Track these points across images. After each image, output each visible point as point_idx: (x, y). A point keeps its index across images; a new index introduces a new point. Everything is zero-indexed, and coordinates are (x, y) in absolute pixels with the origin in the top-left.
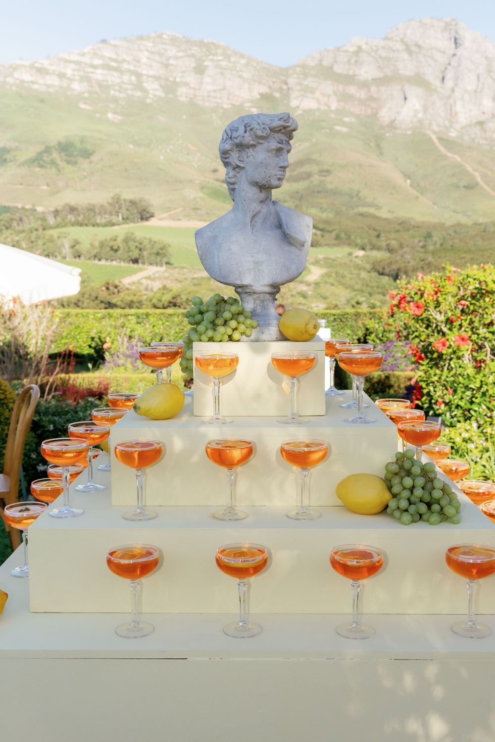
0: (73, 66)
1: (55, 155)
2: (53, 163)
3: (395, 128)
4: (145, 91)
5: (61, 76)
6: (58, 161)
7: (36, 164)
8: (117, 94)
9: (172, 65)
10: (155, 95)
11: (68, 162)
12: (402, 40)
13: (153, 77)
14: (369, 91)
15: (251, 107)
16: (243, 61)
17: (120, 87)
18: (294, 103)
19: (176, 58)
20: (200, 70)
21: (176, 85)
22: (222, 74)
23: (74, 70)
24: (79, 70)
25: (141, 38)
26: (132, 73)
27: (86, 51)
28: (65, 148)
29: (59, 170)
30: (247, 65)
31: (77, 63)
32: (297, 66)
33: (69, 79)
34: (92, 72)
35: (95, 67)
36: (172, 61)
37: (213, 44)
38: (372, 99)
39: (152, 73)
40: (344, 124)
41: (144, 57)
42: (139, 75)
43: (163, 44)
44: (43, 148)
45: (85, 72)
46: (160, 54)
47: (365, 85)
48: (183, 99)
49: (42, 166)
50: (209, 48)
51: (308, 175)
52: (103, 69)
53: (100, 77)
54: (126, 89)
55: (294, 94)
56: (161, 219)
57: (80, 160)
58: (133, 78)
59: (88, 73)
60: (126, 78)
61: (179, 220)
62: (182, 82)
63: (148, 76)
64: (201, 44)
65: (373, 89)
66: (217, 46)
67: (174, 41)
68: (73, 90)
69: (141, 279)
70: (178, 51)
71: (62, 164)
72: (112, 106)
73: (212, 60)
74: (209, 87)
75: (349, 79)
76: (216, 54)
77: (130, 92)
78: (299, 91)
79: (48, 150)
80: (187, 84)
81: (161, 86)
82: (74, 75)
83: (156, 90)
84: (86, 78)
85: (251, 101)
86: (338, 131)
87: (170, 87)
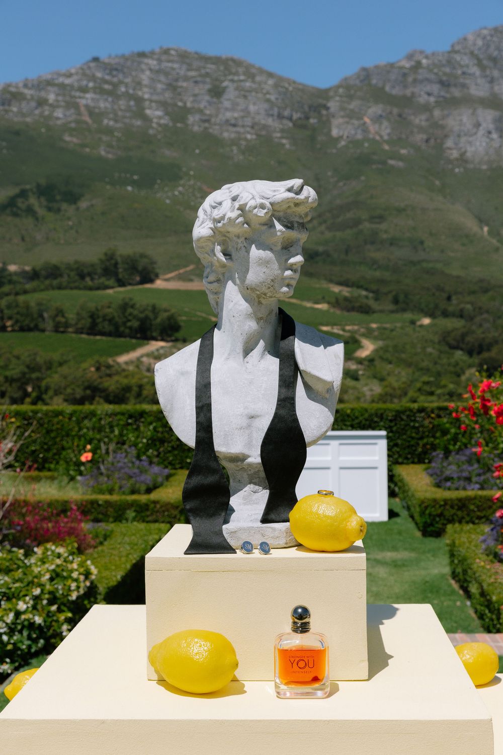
0: (56, 89)
1: (33, 201)
2: (30, 211)
3: (466, 161)
4: (147, 119)
5: (42, 102)
6: (37, 208)
7: (8, 211)
8: (111, 123)
9: (181, 87)
10: (159, 125)
11: (50, 209)
12: (472, 53)
13: (156, 102)
14: (432, 116)
15: (282, 138)
16: (271, 82)
17: (116, 115)
18: (335, 132)
19: (186, 79)
20: (217, 92)
21: (186, 111)
22: (245, 97)
23: (57, 95)
24: (64, 95)
25: (142, 55)
26: (130, 97)
27: (73, 71)
28: (47, 192)
29: (37, 219)
30: (276, 86)
31: (62, 86)
32: (338, 87)
33: (51, 105)
34: (80, 97)
35: (84, 90)
36: (180, 84)
37: (233, 60)
38: (436, 125)
39: (155, 98)
40: (400, 158)
41: (145, 77)
42: (139, 100)
43: (169, 61)
44: (16, 191)
45: (72, 97)
46: (166, 74)
47: (426, 108)
48: (196, 128)
49: (16, 215)
50: (228, 65)
51: (357, 222)
52: (95, 93)
53: (89, 102)
54: (124, 117)
55: (335, 122)
56: (167, 280)
57: (64, 206)
58: (132, 103)
59: (75, 97)
60: (122, 103)
61: (191, 280)
62: (193, 108)
63: (151, 101)
64: (217, 61)
65: (437, 113)
66: (238, 63)
67: (184, 56)
68: (58, 118)
69: (142, 356)
70: (188, 70)
71: (41, 212)
72: (105, 138)
73: (232, 81)
74: (229, 115)
75: (407, 101)
76: (237, 74)
77: (127, 121)
78: (343, 117)
79: (23, 194)
80: (201, 111)
81: (167, 113)
82: (57, 101)
83: (160, 118)
84: (72, 104)
85: (282, 131)
86: (392, 167)
87: (179, 114)
